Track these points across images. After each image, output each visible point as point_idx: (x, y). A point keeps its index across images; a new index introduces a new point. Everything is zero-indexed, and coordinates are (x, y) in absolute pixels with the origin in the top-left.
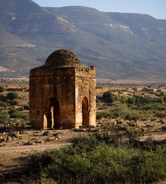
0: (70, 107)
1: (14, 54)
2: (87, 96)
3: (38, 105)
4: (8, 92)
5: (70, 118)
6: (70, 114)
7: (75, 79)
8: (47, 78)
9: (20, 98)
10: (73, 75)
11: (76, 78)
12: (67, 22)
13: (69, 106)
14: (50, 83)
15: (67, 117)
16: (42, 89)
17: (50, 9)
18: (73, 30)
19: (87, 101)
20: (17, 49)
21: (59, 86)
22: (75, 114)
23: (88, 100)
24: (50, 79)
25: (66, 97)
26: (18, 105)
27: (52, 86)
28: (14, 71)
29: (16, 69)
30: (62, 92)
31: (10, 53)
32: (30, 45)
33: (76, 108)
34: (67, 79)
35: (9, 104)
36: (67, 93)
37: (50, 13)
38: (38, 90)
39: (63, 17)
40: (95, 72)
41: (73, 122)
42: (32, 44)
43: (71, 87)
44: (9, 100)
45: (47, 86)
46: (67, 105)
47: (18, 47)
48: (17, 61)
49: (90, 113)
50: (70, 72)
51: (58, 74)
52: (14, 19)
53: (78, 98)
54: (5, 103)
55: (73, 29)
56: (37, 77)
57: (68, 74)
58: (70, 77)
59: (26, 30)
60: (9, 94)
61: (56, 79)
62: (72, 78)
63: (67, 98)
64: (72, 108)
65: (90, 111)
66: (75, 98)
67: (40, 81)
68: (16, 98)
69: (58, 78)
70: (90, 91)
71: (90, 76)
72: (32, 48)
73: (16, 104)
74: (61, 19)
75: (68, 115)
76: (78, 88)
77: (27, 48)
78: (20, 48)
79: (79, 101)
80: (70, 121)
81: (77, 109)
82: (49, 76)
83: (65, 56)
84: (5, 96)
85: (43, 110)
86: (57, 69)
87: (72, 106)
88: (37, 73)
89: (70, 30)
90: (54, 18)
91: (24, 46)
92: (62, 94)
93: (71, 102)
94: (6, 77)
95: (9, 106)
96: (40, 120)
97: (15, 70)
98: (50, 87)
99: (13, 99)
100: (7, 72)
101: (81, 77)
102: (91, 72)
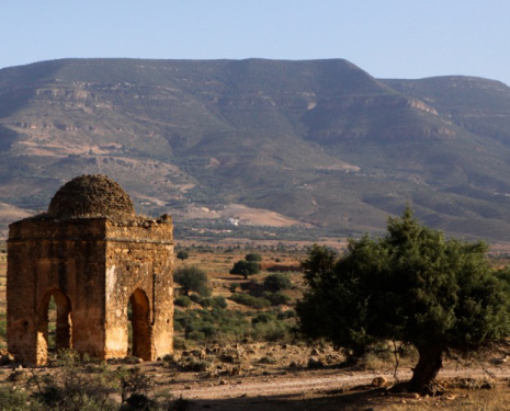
0: (94, 313)
1: (310, 187)
2: (144, 288)
3: (25, 307)
4: (268, 274)
5: (92, 340)
6: (93, 329)
7: (105, 245)
8: (44, 243)
9: (294, 288)
10: (102, 236)
11: (109, 245)
12: (435, 112)
13: (91, 311)
14: (51, 255)
15: (87, 337)
16: (35, 269)
17: (397, 84)
18: (447, 132)
19: (147, 299)
20: (317, 176)
21: (70, 263)
22: (104, 330)
23: (150, 296)
24: (52, 245)
25: (87, 288)
26: (288, 305)
27: (56, 262)
28: (309, 226)
29: (315, 221)
30: (78, 276)
31: (302, 184)
32: (347, 167)
33: (108, 315)
34: (88, 245)
35: (268, 302)
36: (89, 279)
37: (394, 92)
38: (25, 271)
39: (426, 102)
40: (171, 231)
41: (101, 349)
42: (352, 163)
43: (96, 264)
44: (268, 293)
45: (45, 263)
46: (87, 308)
47: (321, 171)
48: (318, 202)
49: (154, 327)
50: (95, 230)
51: (70, 233)
52: (311, 106)
53: (115, 292)
54: (258, 299)
55: (448, 130)
56: (25, 240)
57: (90, 234)
58: (94, 242)
59: (340, 132)
60: (269, 278)
61: (64, 245)
62: (99, 243)
63: (88, 291)
64: (99, 316)
65: (153, 324)
66: (104, 292)
67: (30, 250)
68: (284, 287)
69: (70, 244)
70: (154, 276)
71: (155, 239)
72: (351, 173)
73: (283, 301)
74: (421, 106)
75: (89, 333)
76: (114, 267)
77: (340, 174)
78: (326, 172)
79: (117, 298)
80: (93, 347)
81: (109, 318)
82: (50, 238)
83: (91, 191)
84: (259, 282)
85: (37, 319)
86: (68, 223)
87: (99, 311)
88: (25, 232)
89: (440, 131)
90: (404, 103)
91: (335, 167)
92: (78, 281)
93: (96, 301)
94: (290, 239)
95: (267, 306)
96: (28, 343)
97: (312, 224)
98: (53, 266)
99: (278, 289)
100: (293, 229)
101: (126, 242)
102: (161, 229)
